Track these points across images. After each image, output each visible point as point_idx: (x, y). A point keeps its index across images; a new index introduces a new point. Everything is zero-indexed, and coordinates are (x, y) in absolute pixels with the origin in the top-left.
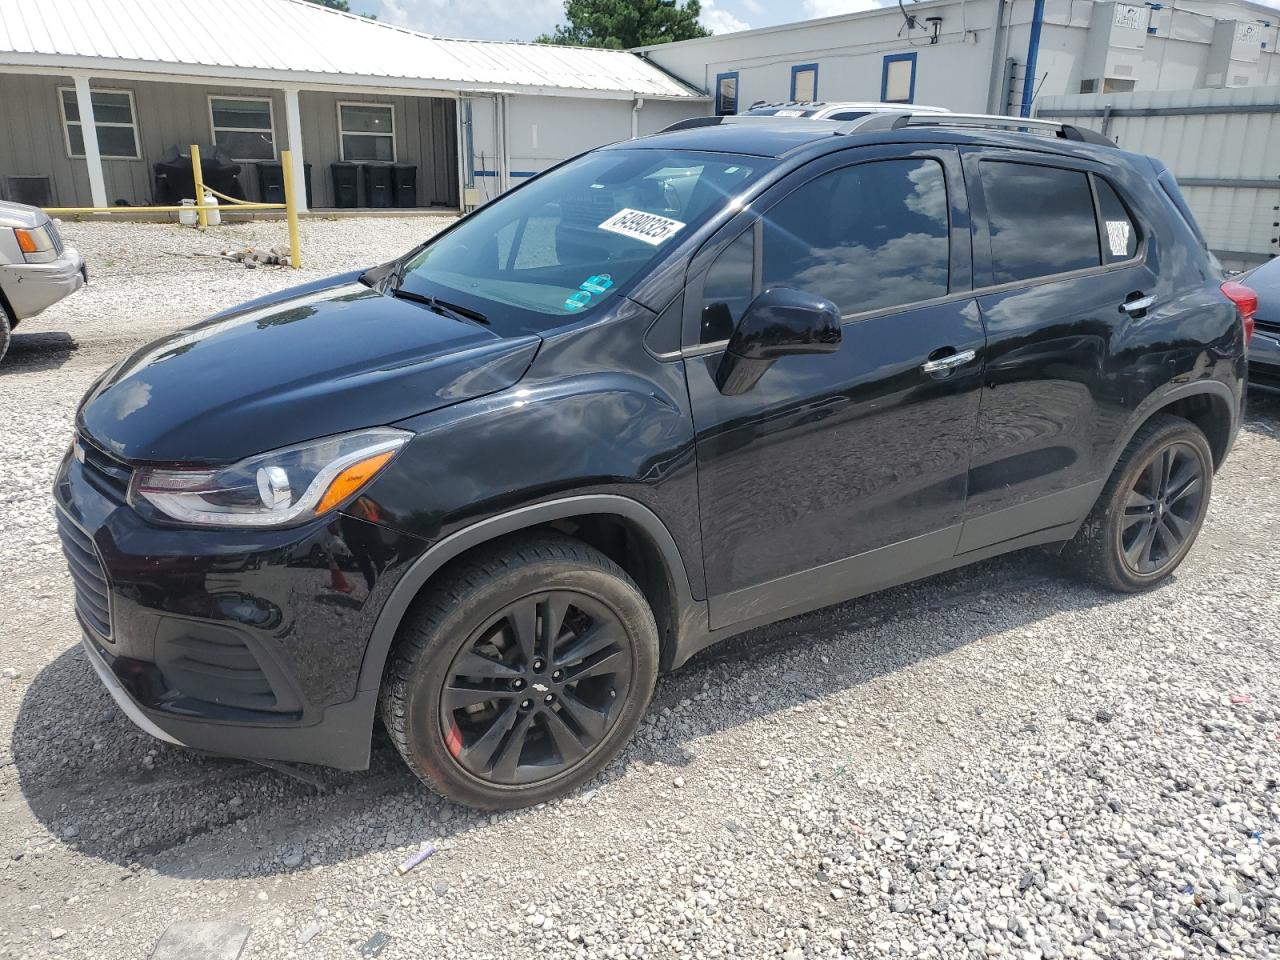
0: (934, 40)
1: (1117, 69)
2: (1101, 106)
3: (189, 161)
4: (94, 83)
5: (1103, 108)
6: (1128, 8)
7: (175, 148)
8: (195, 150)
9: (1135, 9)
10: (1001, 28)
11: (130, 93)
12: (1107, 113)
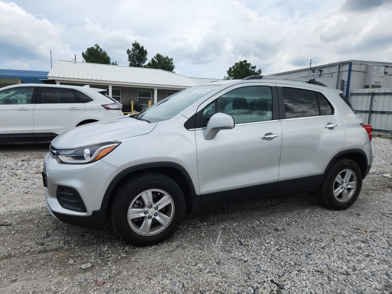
0: (320, 75)
1: (376, 82)
2: (370, 92)
3: (131, 104)
4: (113, 87)
5: (371, 92)
6: (378, 67)
7: (129, 102)
8: (132, 102)
9: (380, 67)
10: (339, 72)
11: (121, 90)
12: (372, 94)
